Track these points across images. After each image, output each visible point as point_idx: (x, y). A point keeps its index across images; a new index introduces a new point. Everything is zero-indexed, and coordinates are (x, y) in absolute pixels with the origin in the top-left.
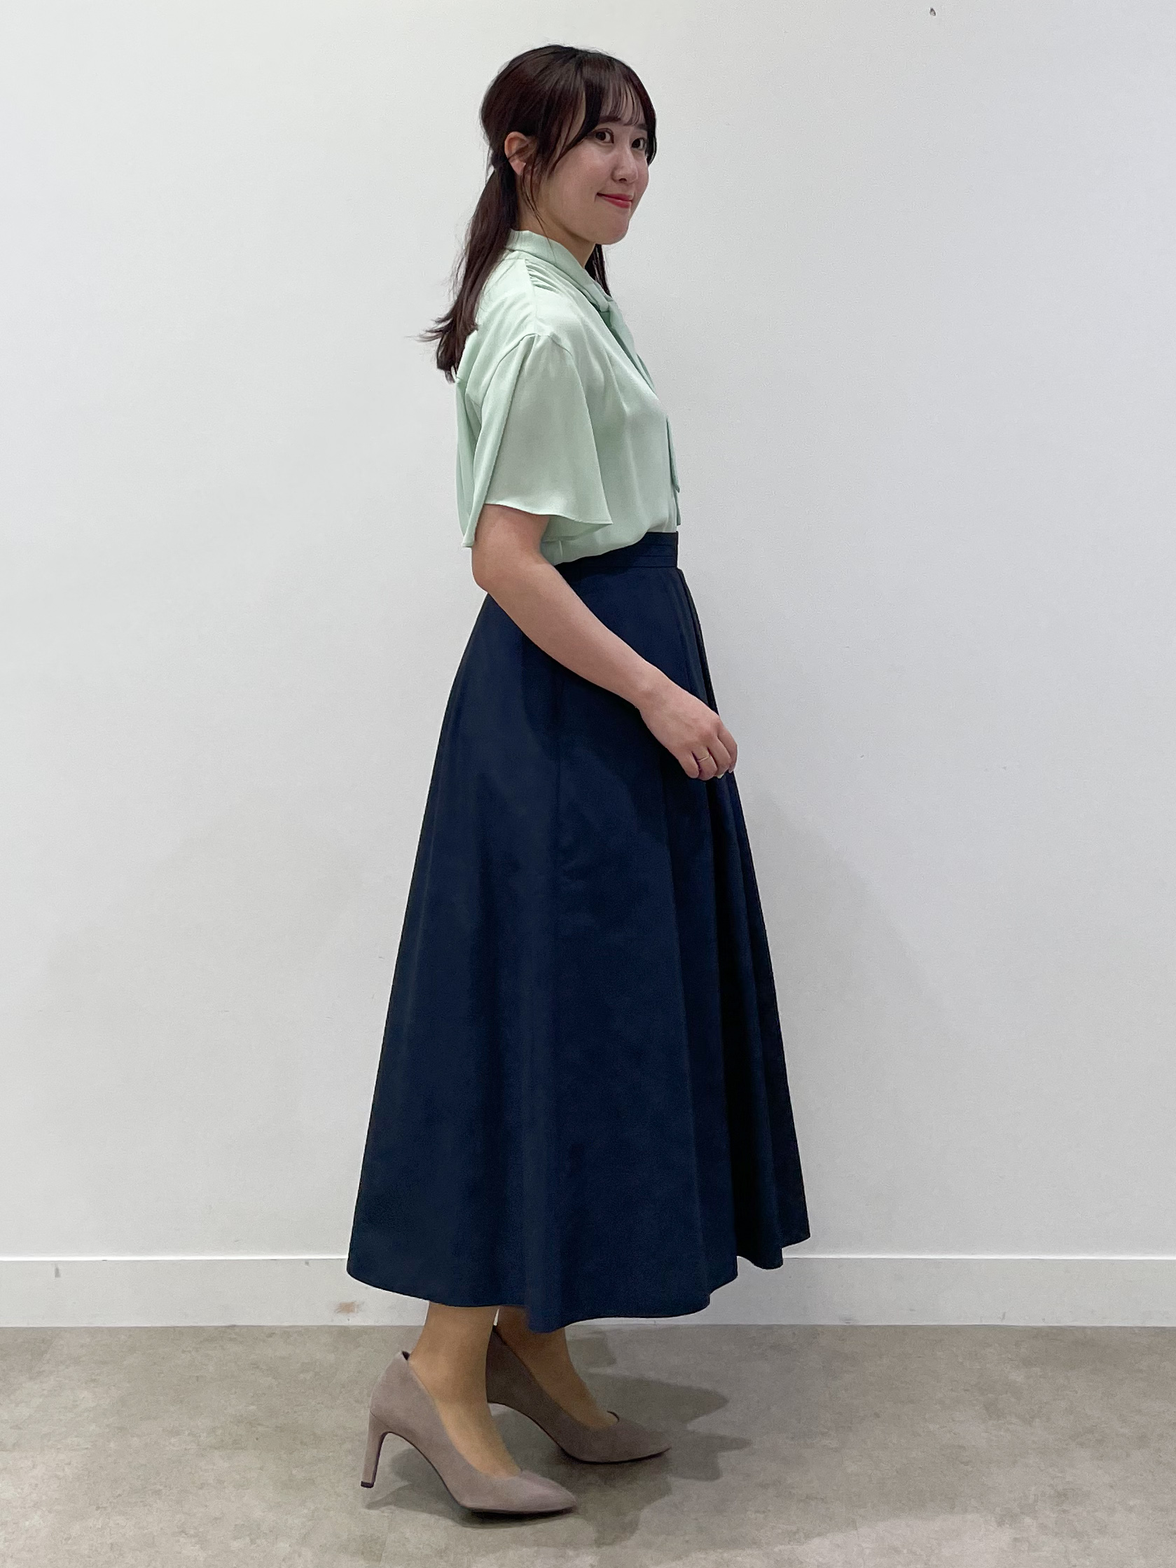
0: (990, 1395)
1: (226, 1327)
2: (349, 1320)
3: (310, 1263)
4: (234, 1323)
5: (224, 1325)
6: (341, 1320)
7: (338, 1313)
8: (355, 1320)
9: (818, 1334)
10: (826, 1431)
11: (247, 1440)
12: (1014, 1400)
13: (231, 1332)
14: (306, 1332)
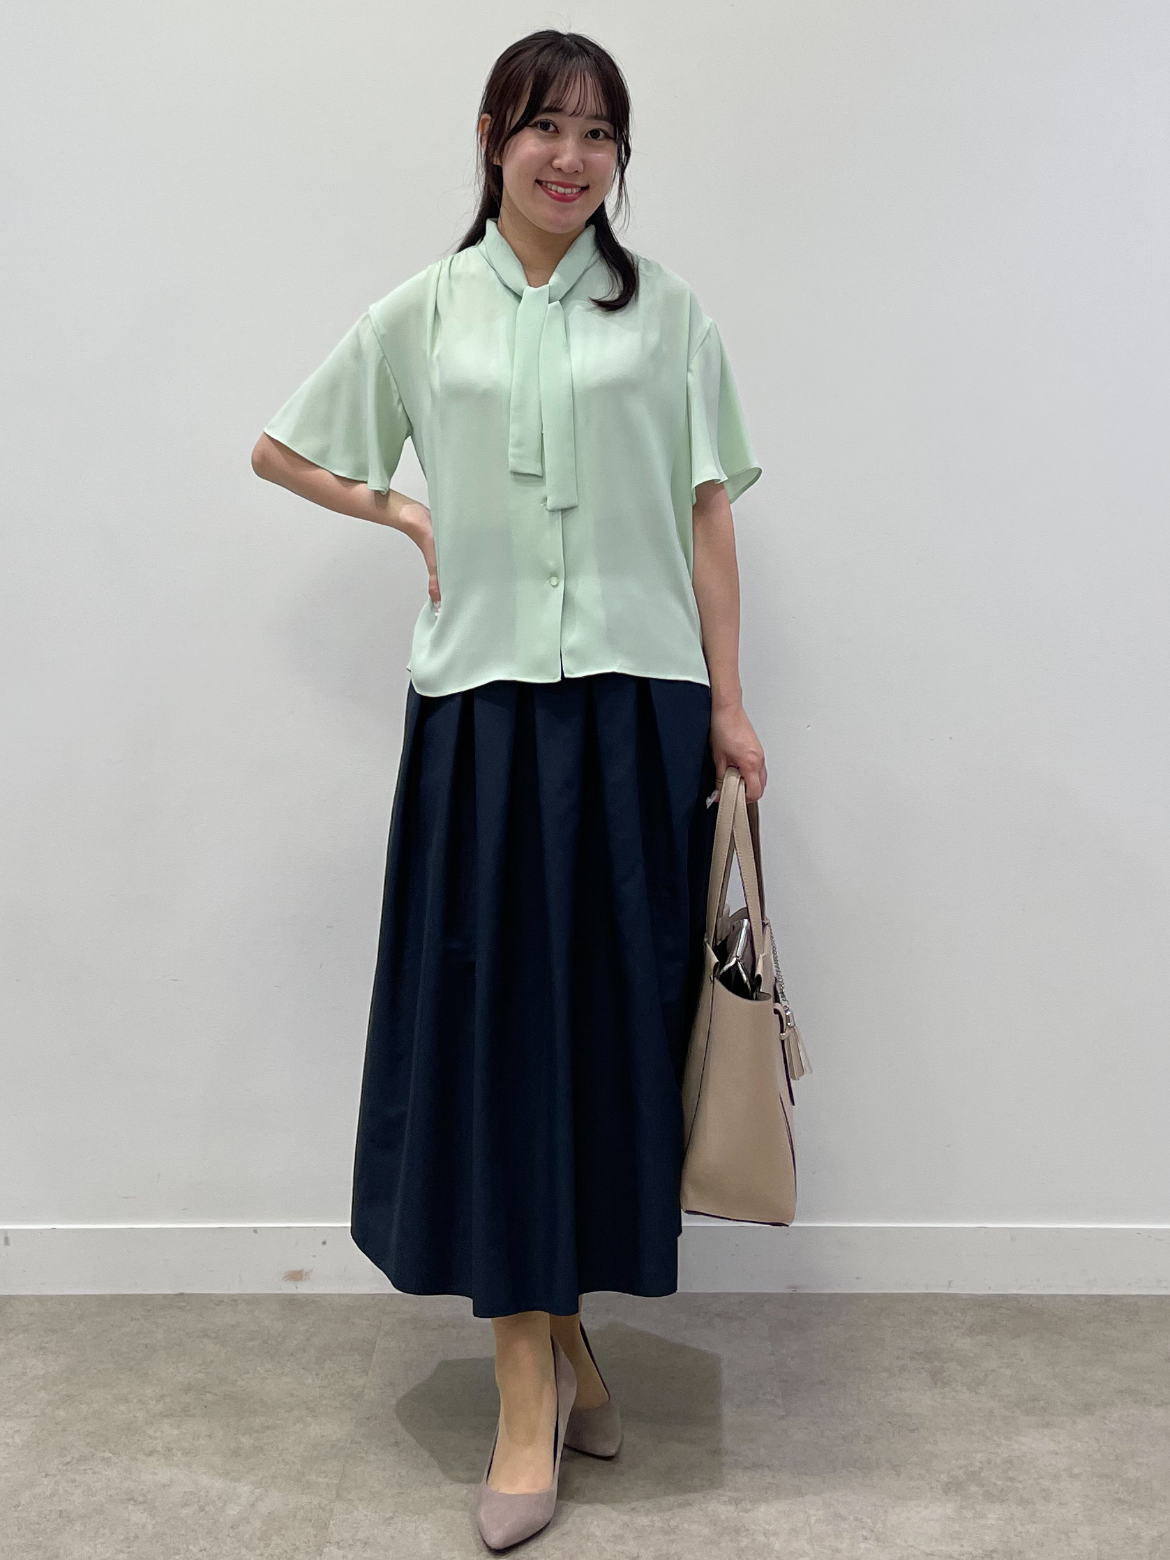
0: (936, 1363)
1: (175, 1295)
2: (297, 1288)
3: (259, 1232)
4: (182, 1291)
5: (174, 1293)
6: (290, 1288)
7: (285, 1281)
8: (303, 1288)
9: (765, 1302)
10: (773, 1398)
11: (195, 1408)
12: (959, 1368)
13: (180, 1301)
14: (254, 1301)
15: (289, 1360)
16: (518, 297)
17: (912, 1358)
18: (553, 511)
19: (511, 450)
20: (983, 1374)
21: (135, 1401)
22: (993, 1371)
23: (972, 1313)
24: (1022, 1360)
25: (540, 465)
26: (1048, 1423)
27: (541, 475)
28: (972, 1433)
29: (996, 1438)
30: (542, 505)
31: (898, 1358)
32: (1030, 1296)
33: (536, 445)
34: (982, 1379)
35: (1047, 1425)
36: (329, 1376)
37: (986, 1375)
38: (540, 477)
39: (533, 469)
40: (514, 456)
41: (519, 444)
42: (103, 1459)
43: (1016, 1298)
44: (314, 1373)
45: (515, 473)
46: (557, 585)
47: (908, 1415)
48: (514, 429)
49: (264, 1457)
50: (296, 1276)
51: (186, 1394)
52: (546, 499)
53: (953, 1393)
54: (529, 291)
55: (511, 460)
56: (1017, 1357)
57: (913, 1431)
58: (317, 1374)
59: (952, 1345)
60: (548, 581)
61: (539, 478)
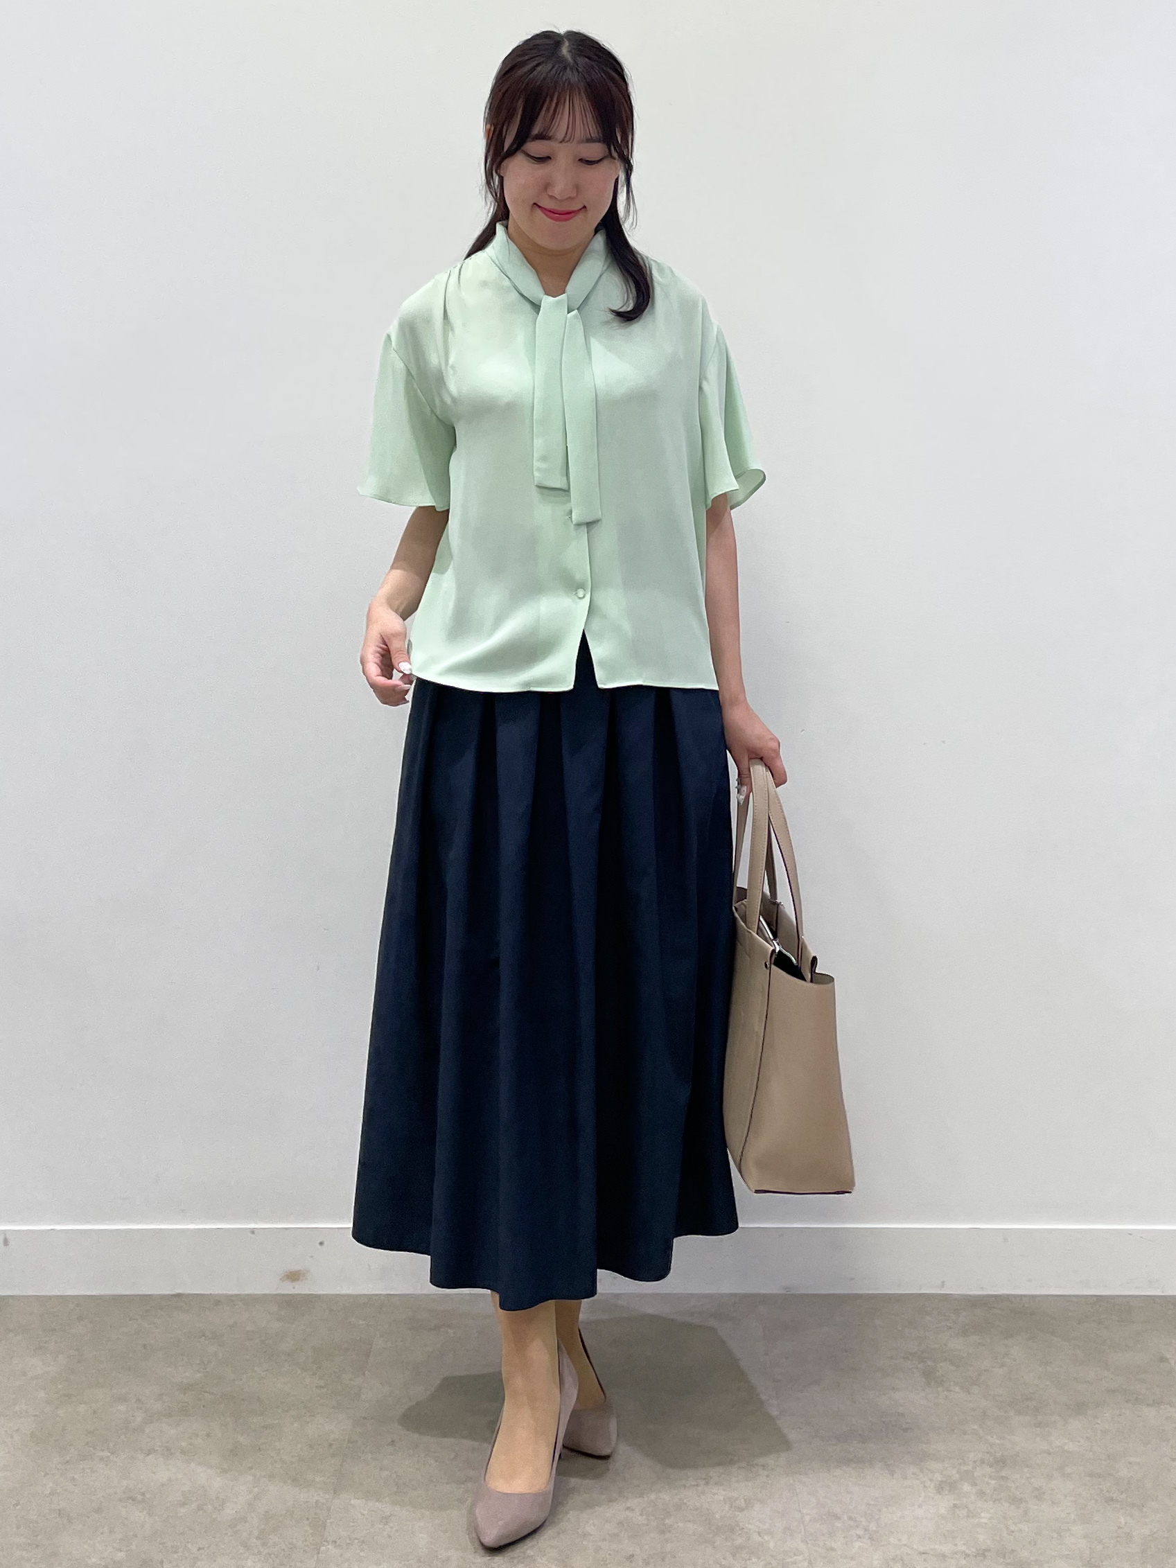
0: (929, 1363)
1: (172, 1295)
2: (294, 1288)
3: (256, 1232)
4: (180, 1291)
5: (171, 1293)
6: (288, 1289)
7: (283, 1281)
8: (300, 1289)
9: (759, 1302)
10: (768, 1397)
11: (194, 1408)
12: (953, 1368)
13: (178, 1301)
14: (251, 1301)
15: (286, 1361)
16: (536, 307)
17: (906, 1358)
18: (579, 525)
19: (536, 464)
20: (976, 1373)
21: (134, 1400)
22: (985, 1371)
23: (964, 1314)
24: (1015, 1360)
25: (565, 479)
26: (1040, 1424)
27: (567, 489)
28: (965, 1433)
29: (989, 1437)
30: (567, 517)
31: (892, 1358)
32: (1021, 1296)
33: (560, 460)
34: (975, 1379)
35: (1039, 1425)
36: (326, 1376)
37: (979, 1375)
38: (564, 490)
39: (558, 482)
40: (539, 470)
41: (544, 459)
42: (102, 1459)
43: (1007, 1298)
44: (312, 1373)
45: (541, 488)
46: (584, 597)
47: (903, 1415)
48: (538, 443)
49: (262, 1456)
50: (293, 1276)
51: (185, 1394)
52: (571, 512)
53: (946, 1393)
54: (547, 301)
55: (536, 474)
56: (1010, 1356)
57: (906, 1430)
58: (314, 1374)
59: (945, 1345)
60: (574, 593)
61: (566, 491)
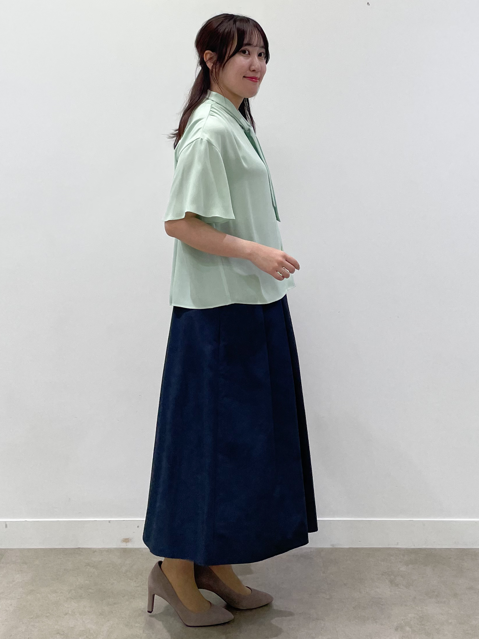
0: (392, 577)
2: (127, 546)
3: (111, 522)
4: (79, 547)
5: (76, 548)
6: (124, 545)
7: (122, 542)
8: (130, 546)
9: (321, 551)
10: (324, 591)
11: (85, 595)
12: (402, 579)
13: (78, 550)
14: (109, 551)
15: (123, 576)
17: (382, 575)
21: (59, 592)
22: (415, 580)
23: (407, 556)
24: (428, 576)
26: (438, 602)
28: (407, 606)
29: (417, 607)
31: (376, 574)
34: (411, 583)
36: (140, 582)
37: (413, 582)
42: (46, 617)
44: (134, 581)
47: (381, 598)
49: (113, 616)
50: (126, 540)
51: (81, 589)
53: (399, 589)
56: (426, 574)
57: (382, 605)
58: (135, 581)
59: (399, 569)
